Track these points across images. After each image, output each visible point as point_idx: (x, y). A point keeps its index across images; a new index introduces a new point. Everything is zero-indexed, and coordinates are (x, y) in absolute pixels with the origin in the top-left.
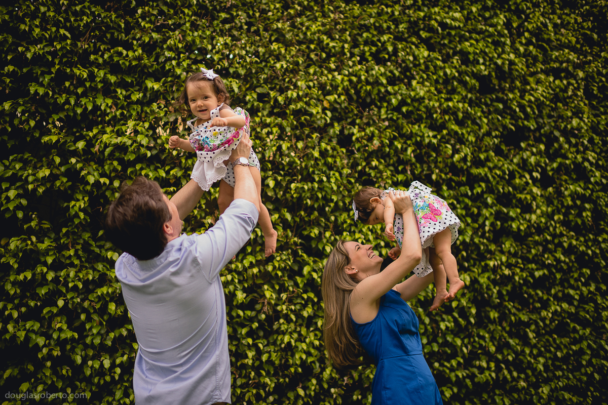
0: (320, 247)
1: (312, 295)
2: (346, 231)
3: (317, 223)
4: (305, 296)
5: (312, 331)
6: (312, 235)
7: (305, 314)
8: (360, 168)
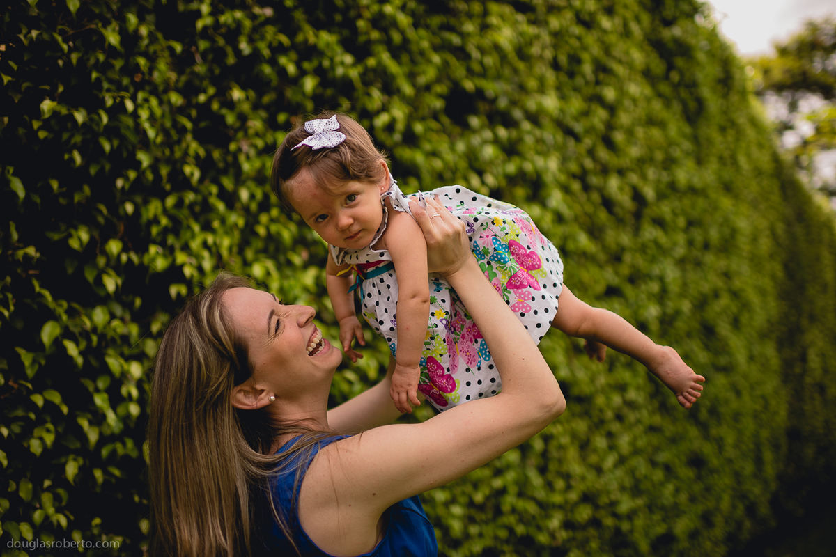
0: (90, 276)
1: (56, 398)
2: (154, 242)
3: (84, 216)
4: (39, 400)
5: (49, 489)
6: (74, 244)
7: (35, 447)
8: (202, 98)
